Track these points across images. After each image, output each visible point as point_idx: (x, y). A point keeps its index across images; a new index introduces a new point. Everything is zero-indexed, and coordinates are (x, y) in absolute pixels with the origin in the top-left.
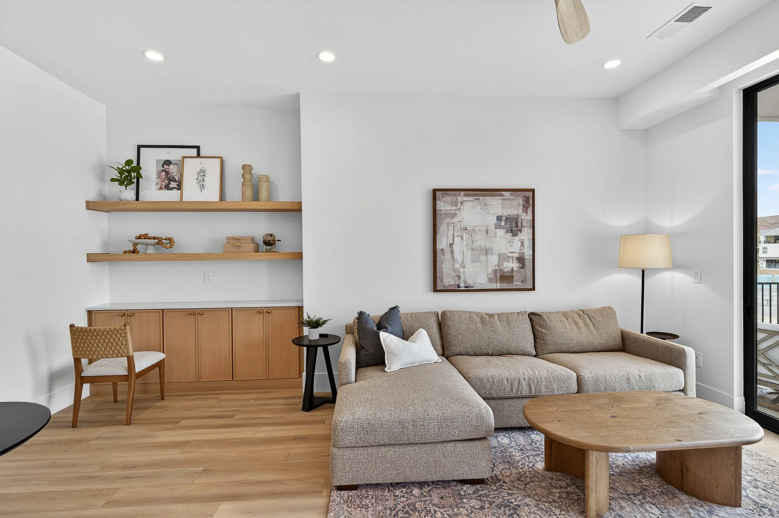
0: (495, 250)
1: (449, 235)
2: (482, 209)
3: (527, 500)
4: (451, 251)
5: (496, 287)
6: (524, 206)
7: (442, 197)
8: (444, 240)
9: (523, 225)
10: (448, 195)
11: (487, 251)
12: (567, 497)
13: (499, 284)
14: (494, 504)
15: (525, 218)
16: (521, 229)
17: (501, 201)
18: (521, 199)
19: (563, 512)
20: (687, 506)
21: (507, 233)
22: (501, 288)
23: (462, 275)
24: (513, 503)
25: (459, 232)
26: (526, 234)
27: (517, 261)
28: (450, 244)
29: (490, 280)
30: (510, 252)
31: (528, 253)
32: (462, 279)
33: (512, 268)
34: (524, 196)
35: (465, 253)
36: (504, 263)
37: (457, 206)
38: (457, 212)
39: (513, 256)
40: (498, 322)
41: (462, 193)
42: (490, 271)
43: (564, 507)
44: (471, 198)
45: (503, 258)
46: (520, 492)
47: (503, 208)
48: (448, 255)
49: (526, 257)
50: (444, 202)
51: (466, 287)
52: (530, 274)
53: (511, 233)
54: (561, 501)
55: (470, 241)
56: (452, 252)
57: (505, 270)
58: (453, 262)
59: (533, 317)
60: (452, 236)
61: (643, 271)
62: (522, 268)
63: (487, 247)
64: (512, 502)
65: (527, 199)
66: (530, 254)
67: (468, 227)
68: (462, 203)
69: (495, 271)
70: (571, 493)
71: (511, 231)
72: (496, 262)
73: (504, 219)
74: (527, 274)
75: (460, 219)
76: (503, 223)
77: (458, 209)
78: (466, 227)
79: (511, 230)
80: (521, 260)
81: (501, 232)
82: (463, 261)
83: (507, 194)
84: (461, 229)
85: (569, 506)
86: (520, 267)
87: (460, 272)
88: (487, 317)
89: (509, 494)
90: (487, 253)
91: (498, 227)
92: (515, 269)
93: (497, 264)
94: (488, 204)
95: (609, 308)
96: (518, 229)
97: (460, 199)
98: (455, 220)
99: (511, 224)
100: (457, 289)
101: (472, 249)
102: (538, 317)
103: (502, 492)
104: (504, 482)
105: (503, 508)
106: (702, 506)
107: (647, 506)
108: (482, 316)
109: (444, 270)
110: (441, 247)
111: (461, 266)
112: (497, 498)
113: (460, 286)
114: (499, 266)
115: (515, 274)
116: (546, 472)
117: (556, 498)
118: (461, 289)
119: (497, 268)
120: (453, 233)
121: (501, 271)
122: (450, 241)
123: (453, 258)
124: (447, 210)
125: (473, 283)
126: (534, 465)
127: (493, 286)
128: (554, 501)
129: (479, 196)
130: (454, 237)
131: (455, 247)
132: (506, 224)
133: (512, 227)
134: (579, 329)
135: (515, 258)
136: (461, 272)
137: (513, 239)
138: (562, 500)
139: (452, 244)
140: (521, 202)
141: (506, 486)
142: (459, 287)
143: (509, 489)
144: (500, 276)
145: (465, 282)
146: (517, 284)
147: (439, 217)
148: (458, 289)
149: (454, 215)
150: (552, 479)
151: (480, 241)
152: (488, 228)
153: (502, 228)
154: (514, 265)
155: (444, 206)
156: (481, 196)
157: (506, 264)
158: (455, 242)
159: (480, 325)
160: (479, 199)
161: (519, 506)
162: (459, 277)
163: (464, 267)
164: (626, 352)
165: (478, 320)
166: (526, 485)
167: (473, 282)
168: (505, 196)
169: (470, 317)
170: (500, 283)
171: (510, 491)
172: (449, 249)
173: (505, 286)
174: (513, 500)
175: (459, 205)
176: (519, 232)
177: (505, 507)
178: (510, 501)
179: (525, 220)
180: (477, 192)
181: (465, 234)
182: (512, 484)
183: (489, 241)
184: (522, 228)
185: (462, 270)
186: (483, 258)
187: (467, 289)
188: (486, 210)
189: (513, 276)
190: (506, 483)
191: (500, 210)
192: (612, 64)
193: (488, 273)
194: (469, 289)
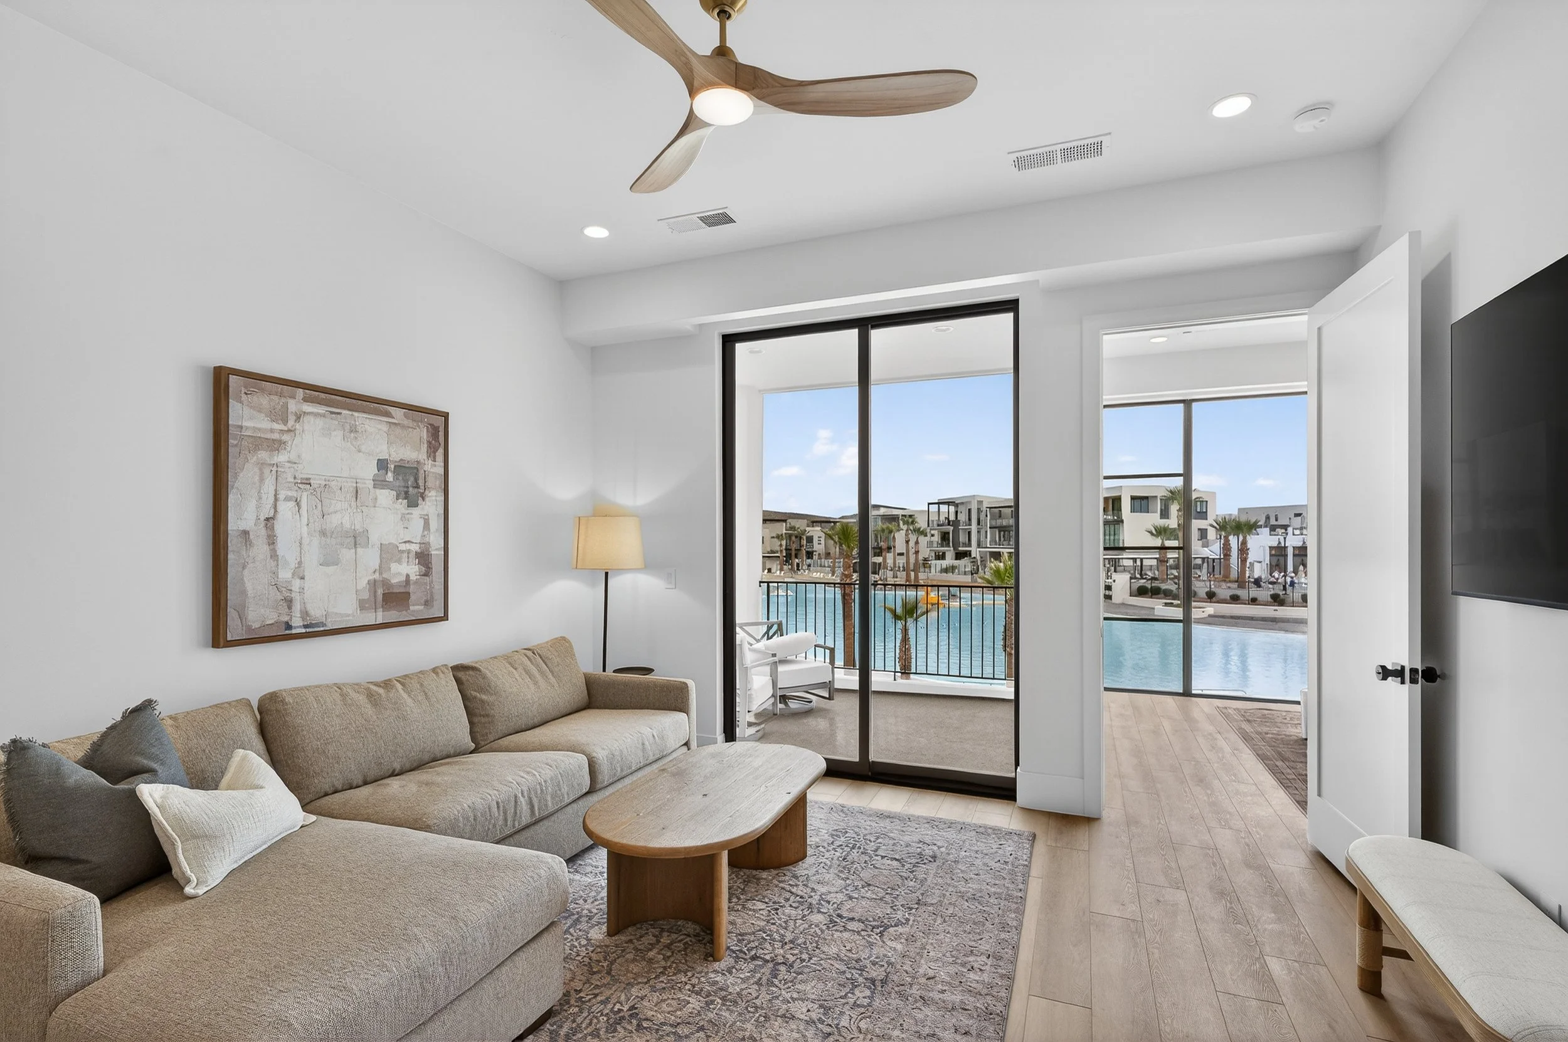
0: (375, 537)
1: (264, 497)
2: (346, 439)
3: (635, 991)
4: (269, 536)
5: (374, 620)
6: (429, 443)
7: (246, 394)
8: (251, 504)
9: (429, 484)
10: (262, 390)
11: (357, 539)
12: (673, 952)
13: (381, 613)
14: (601, 1033)
15: (431, 470)
16: (423, 493)
17: (385, 428)
18: (425, 430)
19: (689, 974)
20: (775, 882)
21: (397, 499)
22: (384, 622)
23: (296, 596)
24: (623, 1010)
25: (290, 489)
26: (431, 505)
27: (417, 560)
28: (267, 519)
29: (362, 606)
30: (404, 541)
31: (436, 541)
32: (297, 607)
33: (408, 576)
34: (430, 425)
35: (305, 541)
36: (391, 565)
37: (285, 422)
38: (285, 437)
39: (409, 550)
40: (405, 696)
41: (300, 392)
42: (363, 583)
43: (683, 967)
44: (321, 409)
45: (388, 553)
46: (614, 988)
47: (390, 443)
48: (260, 549)
49: (432, 553)
50: (251, 407)
51: (305, 626)
52: (439, 587)
53: (406, 499)
54: (673, 962)
55: (318, 512)
56: (272, 540)
57: (394, 581)
58: (273, 564)
59: (461, 675)
60: (271, 500)
61: (607, 574)
62: (426, 574)
63: (357, 527)
64: (620, 1010)
65: (434, 431)
66: (440, 545)
67: (315, 479)
68: (298, 418)
69: (373, 584)
70: (671, 944)
71: (406, 496)
72: (375, 563)
73: (393, 466)
74: (433, 588)
75: (293, 457)
76: (390, 476)
77: (289, 431)
78: (310, 476)
79: (406, 493)
80: (423, 558)
81: (386, 497)
82: (300, 563)
83: (398, 413)
84: (296, 481)
85: (686, 961)
86: (421, 574)
87: (291, 590)
88: (381, 691)
89: (604, 1002)
90: (355, 542)
91: (379, 483)
92: (413, 578)
93: (378, 568)
94: (359, 428)
95: (564, 638)
96: (419, 492)
97: (293, 406)
98: (281, 458)
99: (406, 481)
100: (284, 635)
101: (323, 533)
102: (471, 672)
103: (590, 1007)
104: (578, 992)
105: (619, 1028)
106: (784, 874)
107: (749, 905)
108: (368, 689)
109: (249, 586)
110: (243, 526)
111: (293, 574)
112: (595, 1021)
113: (291, 626)
114: (381, 574)
115: (412, 589)
116: (616, 938)
117: (663, 963)
118: (294, 631)
119: (377, 576)
120: (276, 490)
121: (385, 583)
122: (267, 512)
123: (274, 556)
124: (259, 429)
125: (323, 616)
126: (589, 940)
127: (370, 618)
128: (665, 968)
129: (341, 408)
130: (276, 500)
131: (279, 527)
132: (396, 478)
133: (408, 487)
134: (536, 683)
135: (412, 555)
136: (293, 589)
137: (408, 514)
138: (672, 959)
139: (273, 518)
140: (425, 434)
141: (587, 995)
142: (288, 626)
143: (596, 995)
144: (383, 594)
145: (305, 614)
146: (416, 609)
147: (236, 445)
148: (287, 632)
149: (276, 445)
150: (630, 941)
151: (343, 516)
152: (358, 485)
153: (389, 489)
154: (411, 569)
155: (251, 418)
156: (344, 409)
157: (395, 567)
158: (279, 516)
159: (369, 710)
160: (339, 413)
161: (633, 1008)
162: (289, 602)
163: (303, 578)
164: (594, 708)
165: (362, 699)
166: (609, 973)
167: (325, 613)
168: (394, 418)
169: (344, 696)
170: (383, 611)
171: (599, 998)
172: (263, 532)
173: (393, 616)
174: (618, 1006)
175: (291, 423)
176: (420, 498)
177: (619, 1024)
178: (616, 1010)
179: (431, 475)
180: (336, 397)
181: (305, 494)
182: (590, 986)
183: (361, 513)
184: (426, 491)
185: (296, 584)
186: (347, 554)
187: (308, 630)
188: (354, 443)
189: (409, 593)
190: (580, 991)
191: (385, 447)
192: (597, 232)
193: (358, 588)
194: (315, 632)
